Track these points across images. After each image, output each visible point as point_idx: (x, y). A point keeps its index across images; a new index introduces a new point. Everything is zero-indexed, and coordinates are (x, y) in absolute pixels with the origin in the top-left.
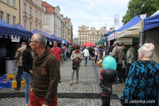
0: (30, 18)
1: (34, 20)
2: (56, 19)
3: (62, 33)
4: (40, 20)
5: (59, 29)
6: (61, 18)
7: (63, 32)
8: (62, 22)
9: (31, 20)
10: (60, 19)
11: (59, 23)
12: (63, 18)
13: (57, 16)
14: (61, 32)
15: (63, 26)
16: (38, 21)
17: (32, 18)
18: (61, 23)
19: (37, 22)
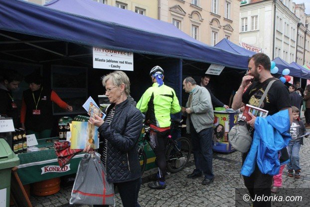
0: (192, 13)
1: (207, 18)
2: (278, 14)
3: (300, 52)
4: (225, 19)
5: (290, 43)
6: (298, 13)
7: (303, 51)
8: (299, 25)
9: (195, 18)
10: (293, 16)
11: (291, 26)
12: (303, 15)
13: (283, 7)
14: (297, 51)
15: (301, 33)
16: (221, 20)
17: (197, 13)
18: (295, 26)
19: (215, 22)
